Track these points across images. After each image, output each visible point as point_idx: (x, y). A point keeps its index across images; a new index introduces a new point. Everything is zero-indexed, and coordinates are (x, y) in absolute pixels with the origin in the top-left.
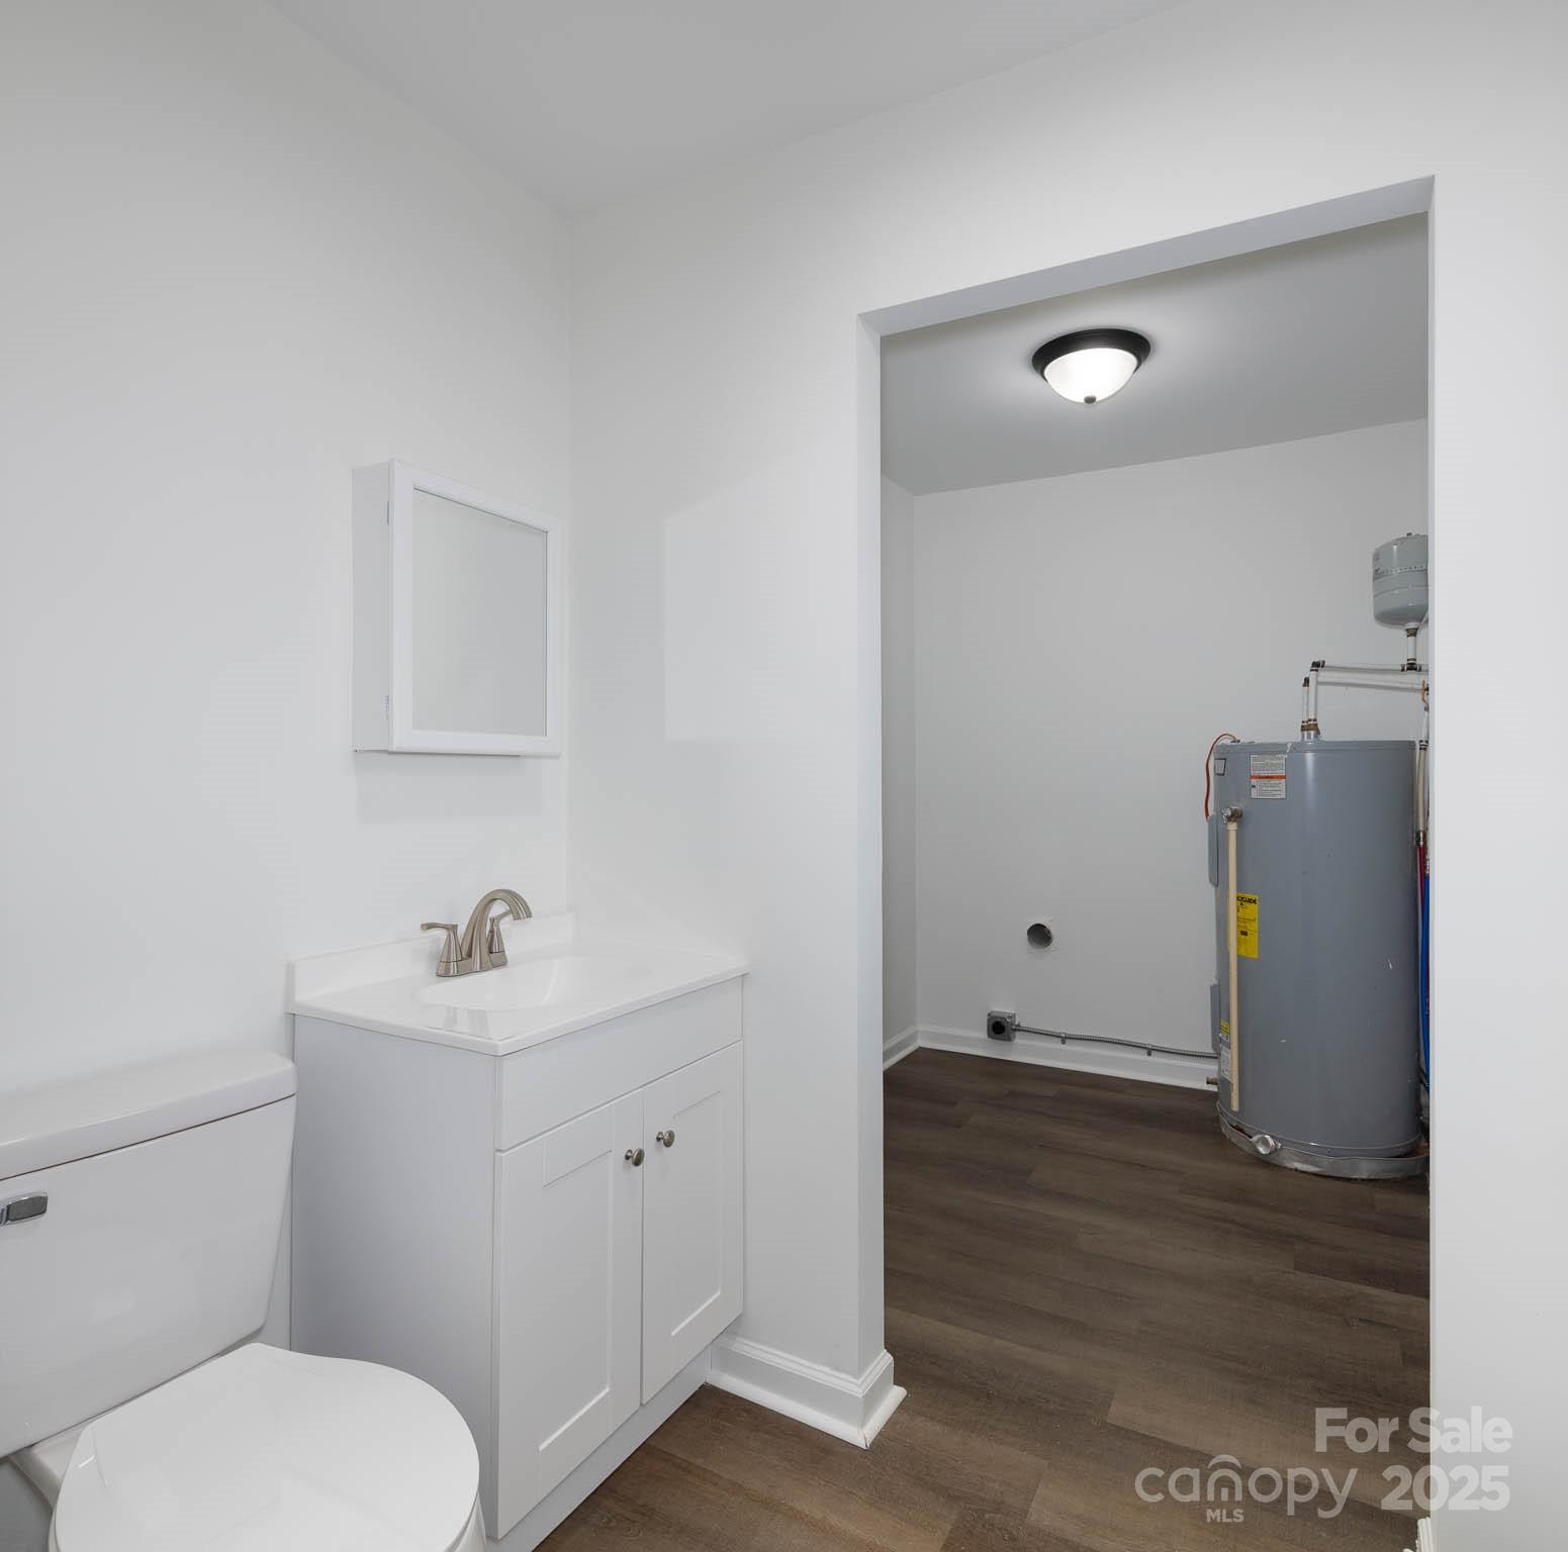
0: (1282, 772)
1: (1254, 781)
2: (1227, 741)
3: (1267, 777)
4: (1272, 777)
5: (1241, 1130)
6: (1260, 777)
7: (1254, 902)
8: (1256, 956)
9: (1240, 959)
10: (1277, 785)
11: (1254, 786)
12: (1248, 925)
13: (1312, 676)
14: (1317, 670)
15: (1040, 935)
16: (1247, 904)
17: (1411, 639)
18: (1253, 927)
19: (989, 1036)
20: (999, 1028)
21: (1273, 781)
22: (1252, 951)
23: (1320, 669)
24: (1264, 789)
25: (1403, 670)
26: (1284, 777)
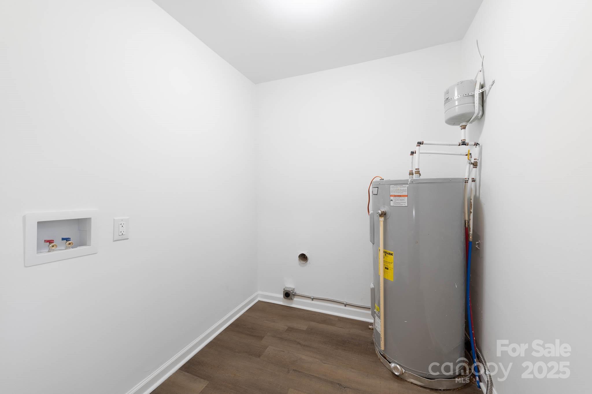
0: (406, 194)
1: (392, 198)
2: (378, 179)
3: (398, 196)
4: (400, 196)
5: (385, 358)
6: (395, 196)
7: (392, 254)
8: (392, 280)
9: (385, 280)
10: (403, 200)
11: (392, 200)
12: (388, 265)
13: (417, 149)
14: (420, 146)
15: (303, 257)
16: (389, 255)
17: (463, 130)
18: (391, 266)
19: (284, 298)
20: (287, 295)
21: (401, 198)
22: (391, 277)
23: (421, 145)
24: (397, 201)
25: (459, 145)
26: (407, 196)
